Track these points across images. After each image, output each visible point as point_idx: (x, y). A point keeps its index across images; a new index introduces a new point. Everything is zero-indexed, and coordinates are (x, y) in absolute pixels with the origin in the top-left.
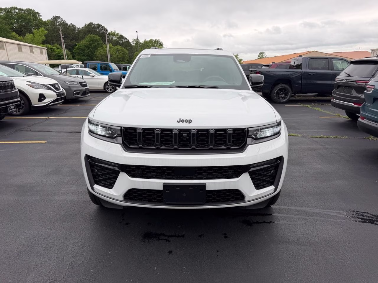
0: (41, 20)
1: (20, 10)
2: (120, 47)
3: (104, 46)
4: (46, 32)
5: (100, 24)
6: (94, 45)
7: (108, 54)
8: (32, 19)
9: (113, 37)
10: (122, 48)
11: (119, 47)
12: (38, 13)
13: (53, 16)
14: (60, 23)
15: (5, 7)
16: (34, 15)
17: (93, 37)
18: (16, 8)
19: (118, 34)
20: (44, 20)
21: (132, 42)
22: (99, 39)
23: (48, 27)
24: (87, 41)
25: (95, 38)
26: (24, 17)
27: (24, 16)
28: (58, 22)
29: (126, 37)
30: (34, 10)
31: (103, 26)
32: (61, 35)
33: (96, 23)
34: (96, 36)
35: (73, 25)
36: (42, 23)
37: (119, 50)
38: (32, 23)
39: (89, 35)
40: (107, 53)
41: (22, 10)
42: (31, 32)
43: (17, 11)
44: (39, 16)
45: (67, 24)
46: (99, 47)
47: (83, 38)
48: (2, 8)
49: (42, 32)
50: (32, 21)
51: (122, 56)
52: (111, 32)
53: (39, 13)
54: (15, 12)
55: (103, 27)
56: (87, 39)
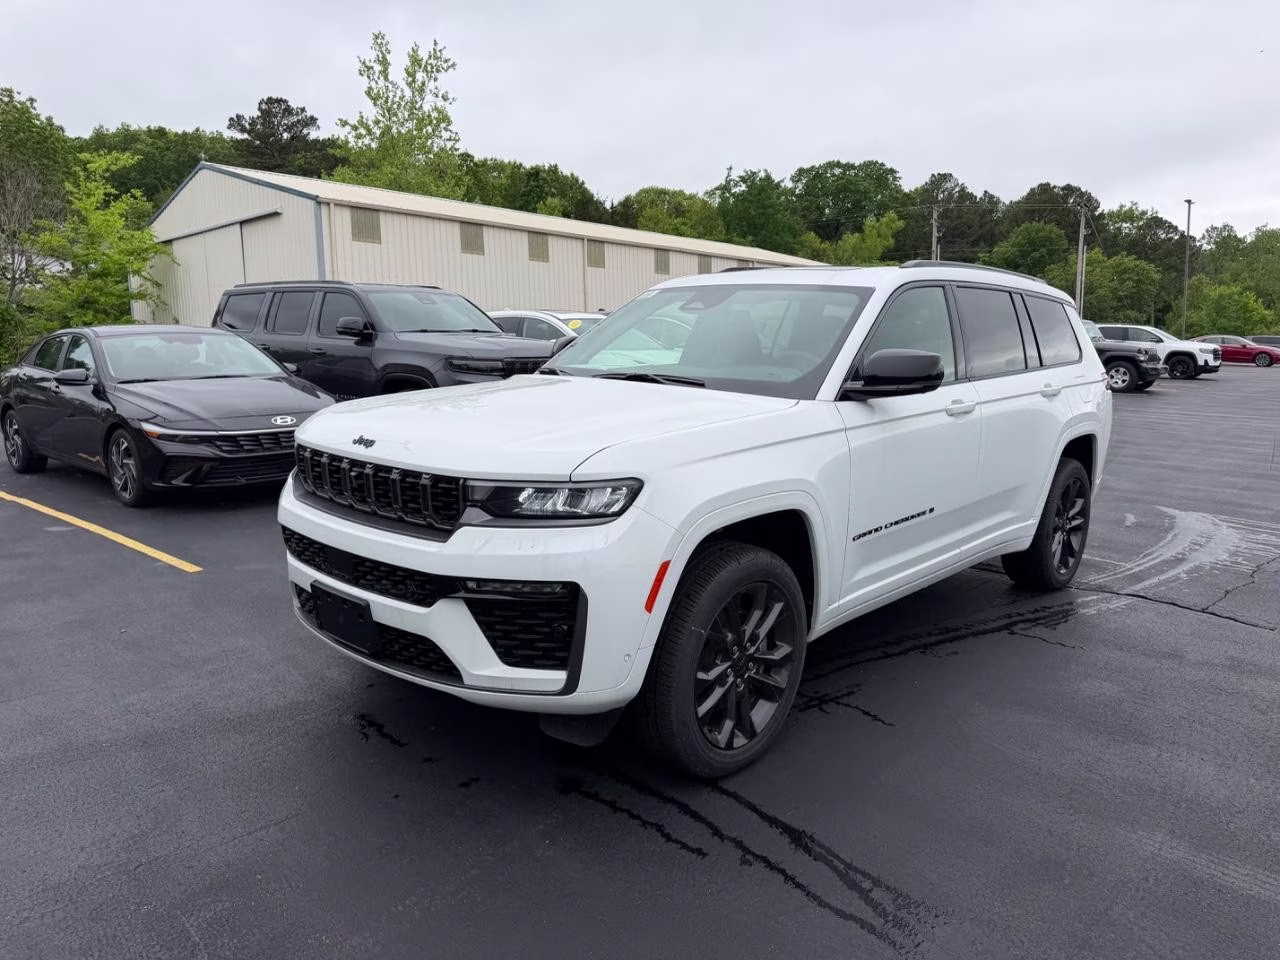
0: (898, 190)
1: (849, 166)
2: (1129, 261)
3: (1072, 258)
4: (901, 224)
5: (1074, 184)
6: (1036, 255)
7: (1078, 283)
8: (873, 189)
9: (1125, 225)
10: (1138, 262)
11: (1126, 260)
12: (892, 171)
13: (933, 175)
14: (950, 193)
15: (809, 166)
16: (879, 176)
17: (1038, 231)
18: (838, 164)
19: (1144, 213)
20: (907, 190)
21: (1204, 237)
22: (1059, 236)
23: (912, 208)
24: (1013, 246)
25: (1040, 234)
26: (851, 187)
27: (852, 184)
28: (943, 192)
29: (1174, 223)
30: (882, 165)
31: (1083, 190)
32: (935, 230)
33: (1061, 183)
34: (1048, 227)
35: (992, 197)
36: (897, 199)
37: (1125, 271)
38: (870, 199)
39: (1026, 225)
40: (1075, 281)
41: (852, 167)
42: (858, 228)
43: (837, 171)
44: (895, 179)
45: (971, 196)
46: (1054, 263)
47: (1005, 236)
48: (803, 169)
49: (887, 225)
50: (872, 195)
51: (1134, 290)
52: (1122, 207)
53: (895, 172)
54: (833, 175)
55: (1082, 194)
56: (1017, 237)
